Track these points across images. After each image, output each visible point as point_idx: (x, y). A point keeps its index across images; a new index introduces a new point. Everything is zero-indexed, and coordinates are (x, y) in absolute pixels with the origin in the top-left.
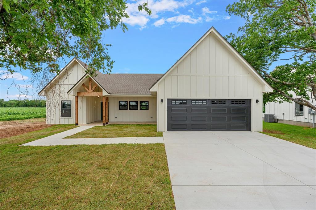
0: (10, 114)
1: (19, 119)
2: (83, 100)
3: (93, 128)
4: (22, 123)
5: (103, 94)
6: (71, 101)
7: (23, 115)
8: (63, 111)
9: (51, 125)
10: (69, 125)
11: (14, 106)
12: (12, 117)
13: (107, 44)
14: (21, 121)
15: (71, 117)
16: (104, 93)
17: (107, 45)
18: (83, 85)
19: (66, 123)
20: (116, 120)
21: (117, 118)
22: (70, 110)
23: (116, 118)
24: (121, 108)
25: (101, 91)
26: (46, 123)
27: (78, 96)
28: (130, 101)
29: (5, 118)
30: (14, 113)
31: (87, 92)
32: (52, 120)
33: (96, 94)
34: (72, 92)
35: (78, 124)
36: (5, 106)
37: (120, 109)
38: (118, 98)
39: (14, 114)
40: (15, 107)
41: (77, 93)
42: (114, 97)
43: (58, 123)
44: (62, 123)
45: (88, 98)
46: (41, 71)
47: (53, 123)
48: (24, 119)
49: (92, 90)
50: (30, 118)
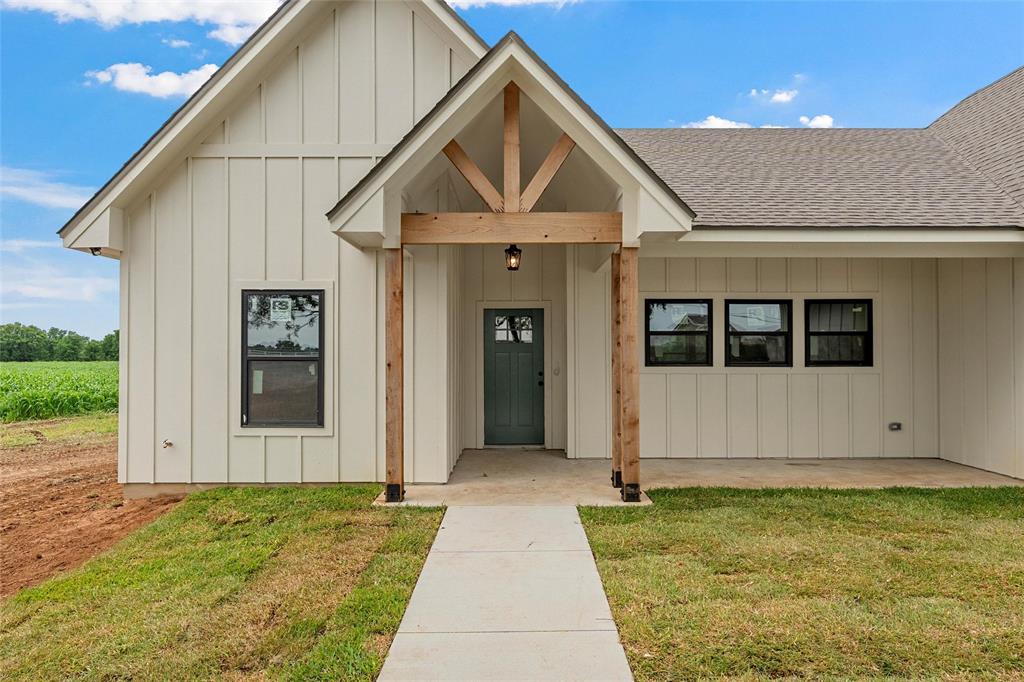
8: (256, 376)
9: (154, 493)
15: (321, 423)
19: (285, 472)
22: (312, 369)
26: (122, 480)
27: (401, 247)
28: (728, 302)
31: (485, 207)
32: (162, 451)
35: (403, 483)
37: (647, 361)
43: (211, 472)
44: (248, 471)
47: (175, 471)
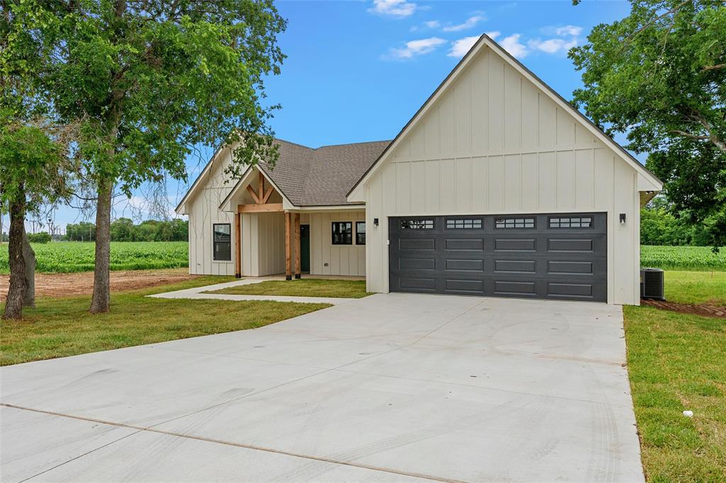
0: (139, 256)
1: (152, 267)
2: (252, 222)
3: (260, 284)
4: (155, 274)
5: (284, 208)
6: (230, 224)
7: (161, 258)
8: (217, 246)
9: (196, 277)
10: (226, 277)
11: (151, 240)
12: (141, 261)
13: (273, 106)
14: (156, 272)
15: (230, 260)
16: (287, 206)
17: (272, 108)
18: (249, 188)
20: (326, 271)
21: (329, 265)
22: (228, 245)
23: (326, 265)
24: (337, 240)
25: (281, 201)
26: (190, 273)
27: (239, 214)
28: (357, 223)
29: (130, 264)
30: (146, 254)
31: (256, 203)
32: (201, 263)
33: (272, 208)
34: (228, 206)
35: (240, 274)
36: (134, 240)
37: (333, 243)
38: (330, 214)
39: (146, 256)
40: (152, 242)
41: (239, 206)
42: (321, 214)
44: (215, 272)
45: (261, 216)
46: (161, 181)
47: (200, 271)
48: (162, 268)
49: (265, 199)
50: (173, 266)
